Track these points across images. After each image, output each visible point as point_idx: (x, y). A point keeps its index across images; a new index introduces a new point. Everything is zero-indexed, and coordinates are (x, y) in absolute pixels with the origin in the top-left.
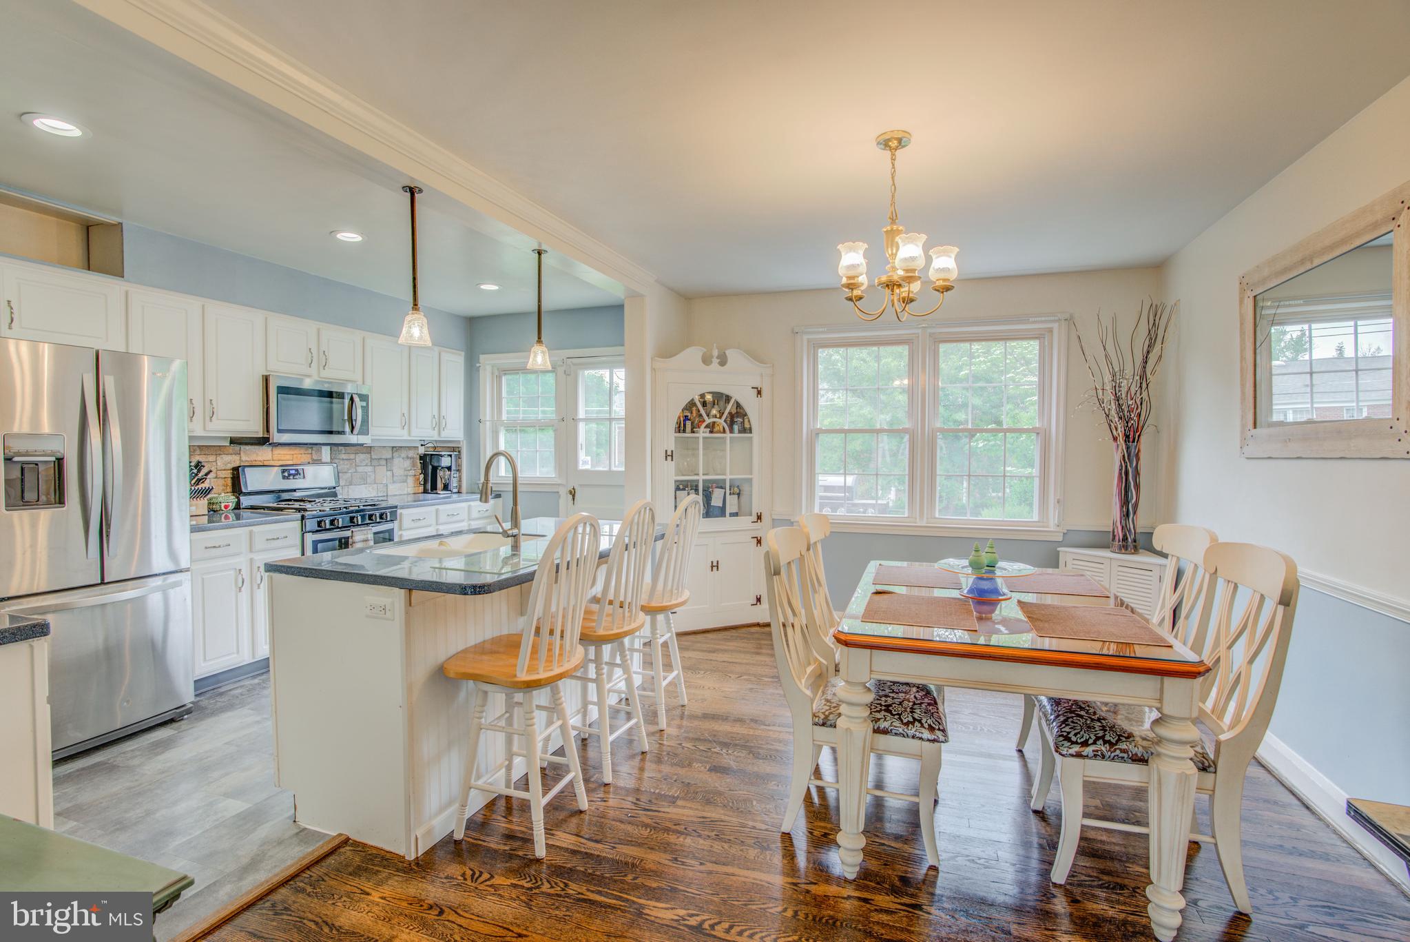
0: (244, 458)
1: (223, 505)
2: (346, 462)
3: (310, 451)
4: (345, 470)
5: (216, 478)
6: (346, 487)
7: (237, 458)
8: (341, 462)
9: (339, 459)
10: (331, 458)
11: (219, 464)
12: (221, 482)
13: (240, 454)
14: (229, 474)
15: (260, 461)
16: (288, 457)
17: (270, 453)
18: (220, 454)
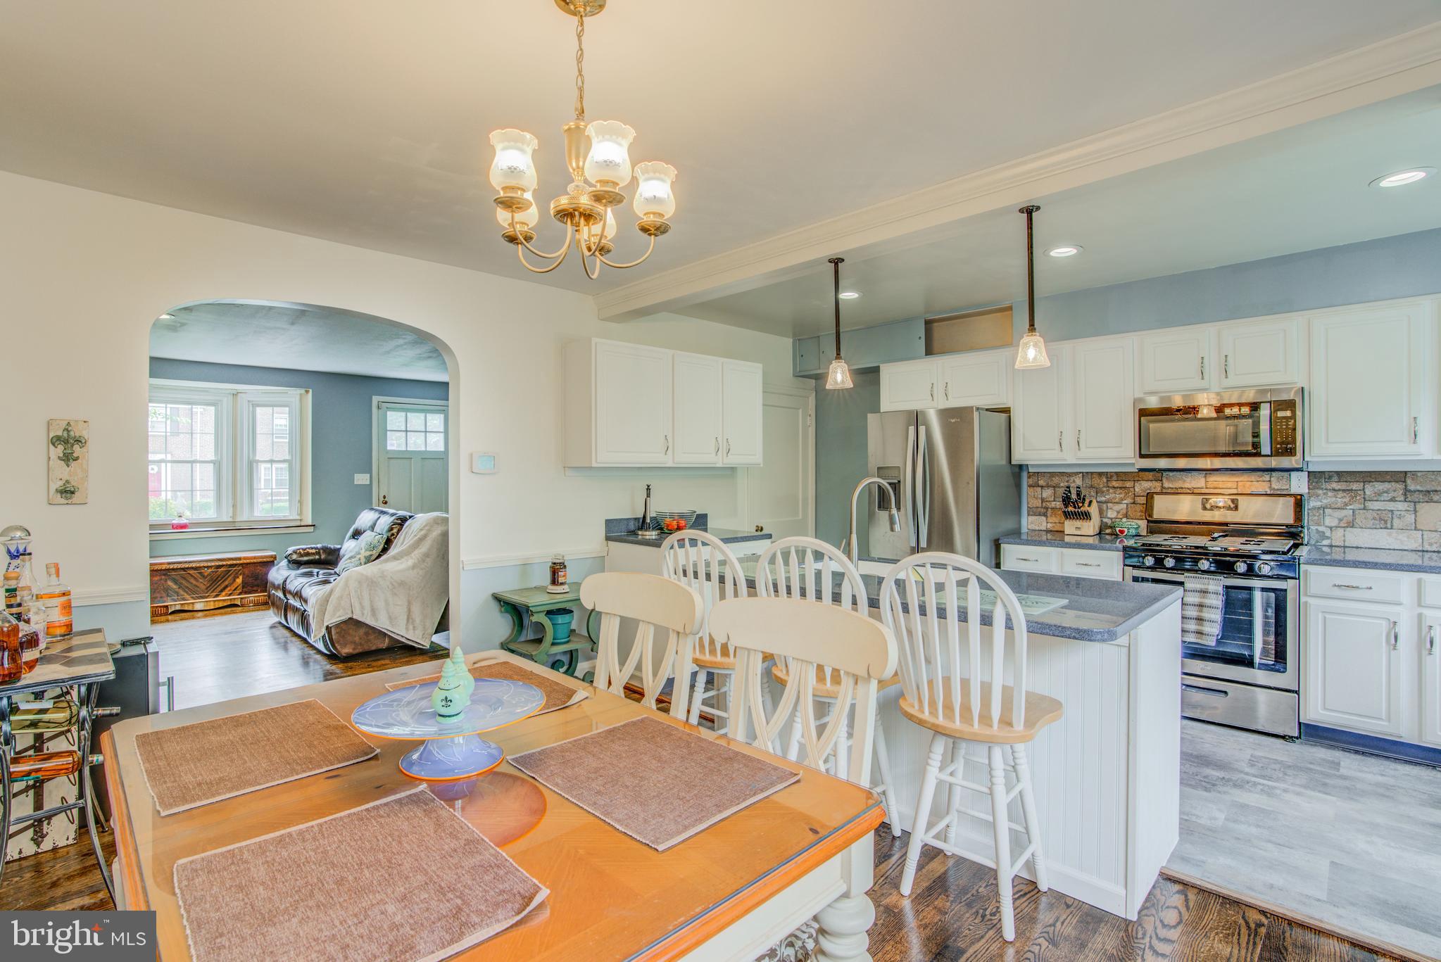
0: (1166, 485)
1: (1117, 529)
2: (1341, 494)
3: (1267, 477)
4: (1339, 505)
5: (1134, 503)
6: (1342, 530)
7: (1158, 484)
8: (1330, 494)
9: (1326, 489)
10: (1309, 488)
11: (1137, 490)
12: (1138, 508)
13: (1161, 480)
14: (1143, 500)
15: (1188, 488)
16: (1229, 485)
17: (1203, 480)
18: (1138, 480)
